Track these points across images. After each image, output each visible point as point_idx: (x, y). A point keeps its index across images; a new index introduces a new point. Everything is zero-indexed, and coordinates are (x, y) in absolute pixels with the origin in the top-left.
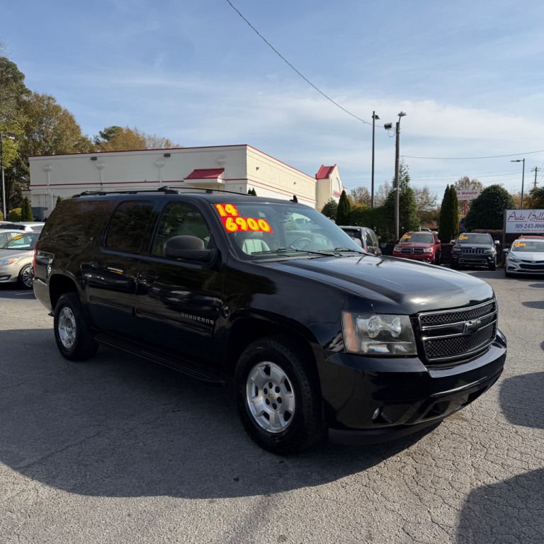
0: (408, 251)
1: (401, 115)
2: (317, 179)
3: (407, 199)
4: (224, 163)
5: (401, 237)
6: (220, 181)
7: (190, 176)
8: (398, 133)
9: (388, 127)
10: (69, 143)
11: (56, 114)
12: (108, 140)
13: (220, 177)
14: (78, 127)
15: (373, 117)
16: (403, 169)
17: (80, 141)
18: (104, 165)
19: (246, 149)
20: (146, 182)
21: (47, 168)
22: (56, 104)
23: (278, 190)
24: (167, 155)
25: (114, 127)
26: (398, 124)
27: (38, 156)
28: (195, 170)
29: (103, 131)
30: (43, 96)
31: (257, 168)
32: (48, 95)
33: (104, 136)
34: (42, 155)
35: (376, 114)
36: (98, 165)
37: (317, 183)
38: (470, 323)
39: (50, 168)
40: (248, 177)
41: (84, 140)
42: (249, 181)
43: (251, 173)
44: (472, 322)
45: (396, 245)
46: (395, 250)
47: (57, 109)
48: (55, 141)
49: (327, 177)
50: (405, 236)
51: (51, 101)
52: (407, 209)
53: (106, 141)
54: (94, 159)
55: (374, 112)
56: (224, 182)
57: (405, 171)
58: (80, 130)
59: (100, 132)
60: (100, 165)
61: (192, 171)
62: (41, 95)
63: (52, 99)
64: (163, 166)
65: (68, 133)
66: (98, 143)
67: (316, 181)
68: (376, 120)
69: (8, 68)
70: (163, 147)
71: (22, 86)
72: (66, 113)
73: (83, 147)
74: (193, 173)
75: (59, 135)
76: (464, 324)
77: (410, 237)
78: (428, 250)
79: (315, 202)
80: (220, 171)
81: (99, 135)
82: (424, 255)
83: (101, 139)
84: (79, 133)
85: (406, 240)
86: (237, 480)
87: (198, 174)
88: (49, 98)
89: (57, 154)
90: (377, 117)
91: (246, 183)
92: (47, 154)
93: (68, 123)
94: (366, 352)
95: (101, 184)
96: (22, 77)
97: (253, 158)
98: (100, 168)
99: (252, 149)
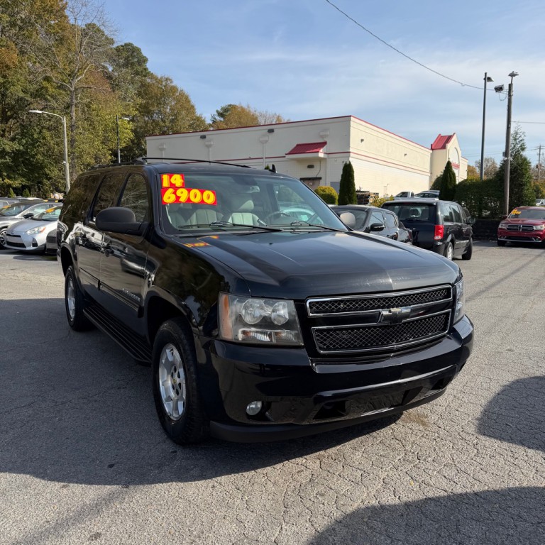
0: (515, 228)
1: (512, 75)
2: (432, 149)
3: (521, 170)
4: (326, 136)
5: (510, 211)
6: (321, 155)
7: (291, 151)
8: (510, 95)
9: (499, 89)
10: (184, 122)
11: (173, 95)
12: (224, 119)
13: (321, 150)
14: (193, 107)
15: (485, 79)
16: (518, 136)
17: (195, 120)
18: (212, 143)
19: (350, 120)
20: (250, 159)
21: (161, 147)
22: (173, 84)
23: (385, 163)
24: (271, 131)
25: (230, 105)
26: (510, 86)
27: (156, 135)
28: (298, 145)
29: (219, 110)
30: (161, 78)
31: (362, 140)
32: (166, 77)
33: (220, 115)
34: (160, 135)
35: (488, 76)
36: (207, 143)
37: (432, 155)
38: (390, 311)
39: (165, 147)
40: (351, 150)
41: (198, 119)
42: (351, 154)
43: (354, 146)
44: (392, 310)
45: (503, 222)
46: (500, 226)
47: (174, 89)
48: (172, 121)
49: (444, 147)
50: (515, 212)
51: (169, 82)
52: (522, 181)
53: (222, 119)
54: (203, 137)
55: (486, 74)
56: (326, 156)
57: (520, 139)
58: (194, 109)
59: (217, 111)
60: (209, 143)
61: (295, 145)
62: (159, 77)
63: (170, 80)
64: (266, 141)
65: (183, 113)
66: (214, 122)
67: (431, 151)
68: (488, 83)
69: (133, 52)
70: (274, 123)
71: (146, 69)
72: (182, 94)
73: (197, 126)
74: (295, 148)
75: (175, 115)
76: (380, 313)
77: (519, 213)
78: (539, 227)
79: (429, 175)
80: (323, 144)
81: (216, 113)
82: (534, 233)
83: (218, 118)
84: (194, 113)
85: (517, 216)
86: (111, 466)
87: (300, 148)
88: (167, 79)
89: (174, 133)
90: (489, 79)
91: (349, 156)
92: (164, 133)
93: (184, 103)
94: (240, 339)
95: (210, 162)
96: (145, 60)
97: (357, 130)
98: (208, 146)
99: (357, 120)
